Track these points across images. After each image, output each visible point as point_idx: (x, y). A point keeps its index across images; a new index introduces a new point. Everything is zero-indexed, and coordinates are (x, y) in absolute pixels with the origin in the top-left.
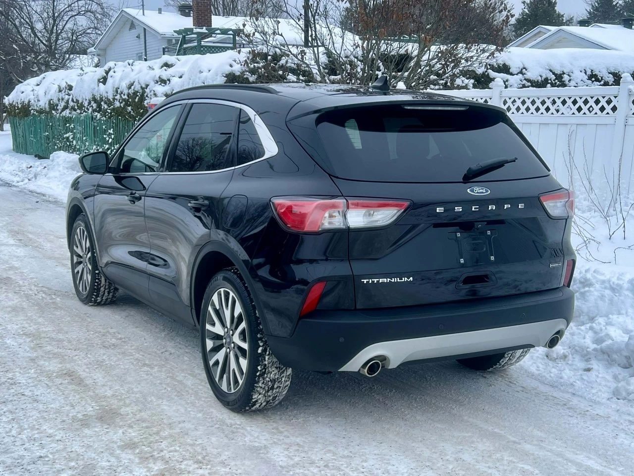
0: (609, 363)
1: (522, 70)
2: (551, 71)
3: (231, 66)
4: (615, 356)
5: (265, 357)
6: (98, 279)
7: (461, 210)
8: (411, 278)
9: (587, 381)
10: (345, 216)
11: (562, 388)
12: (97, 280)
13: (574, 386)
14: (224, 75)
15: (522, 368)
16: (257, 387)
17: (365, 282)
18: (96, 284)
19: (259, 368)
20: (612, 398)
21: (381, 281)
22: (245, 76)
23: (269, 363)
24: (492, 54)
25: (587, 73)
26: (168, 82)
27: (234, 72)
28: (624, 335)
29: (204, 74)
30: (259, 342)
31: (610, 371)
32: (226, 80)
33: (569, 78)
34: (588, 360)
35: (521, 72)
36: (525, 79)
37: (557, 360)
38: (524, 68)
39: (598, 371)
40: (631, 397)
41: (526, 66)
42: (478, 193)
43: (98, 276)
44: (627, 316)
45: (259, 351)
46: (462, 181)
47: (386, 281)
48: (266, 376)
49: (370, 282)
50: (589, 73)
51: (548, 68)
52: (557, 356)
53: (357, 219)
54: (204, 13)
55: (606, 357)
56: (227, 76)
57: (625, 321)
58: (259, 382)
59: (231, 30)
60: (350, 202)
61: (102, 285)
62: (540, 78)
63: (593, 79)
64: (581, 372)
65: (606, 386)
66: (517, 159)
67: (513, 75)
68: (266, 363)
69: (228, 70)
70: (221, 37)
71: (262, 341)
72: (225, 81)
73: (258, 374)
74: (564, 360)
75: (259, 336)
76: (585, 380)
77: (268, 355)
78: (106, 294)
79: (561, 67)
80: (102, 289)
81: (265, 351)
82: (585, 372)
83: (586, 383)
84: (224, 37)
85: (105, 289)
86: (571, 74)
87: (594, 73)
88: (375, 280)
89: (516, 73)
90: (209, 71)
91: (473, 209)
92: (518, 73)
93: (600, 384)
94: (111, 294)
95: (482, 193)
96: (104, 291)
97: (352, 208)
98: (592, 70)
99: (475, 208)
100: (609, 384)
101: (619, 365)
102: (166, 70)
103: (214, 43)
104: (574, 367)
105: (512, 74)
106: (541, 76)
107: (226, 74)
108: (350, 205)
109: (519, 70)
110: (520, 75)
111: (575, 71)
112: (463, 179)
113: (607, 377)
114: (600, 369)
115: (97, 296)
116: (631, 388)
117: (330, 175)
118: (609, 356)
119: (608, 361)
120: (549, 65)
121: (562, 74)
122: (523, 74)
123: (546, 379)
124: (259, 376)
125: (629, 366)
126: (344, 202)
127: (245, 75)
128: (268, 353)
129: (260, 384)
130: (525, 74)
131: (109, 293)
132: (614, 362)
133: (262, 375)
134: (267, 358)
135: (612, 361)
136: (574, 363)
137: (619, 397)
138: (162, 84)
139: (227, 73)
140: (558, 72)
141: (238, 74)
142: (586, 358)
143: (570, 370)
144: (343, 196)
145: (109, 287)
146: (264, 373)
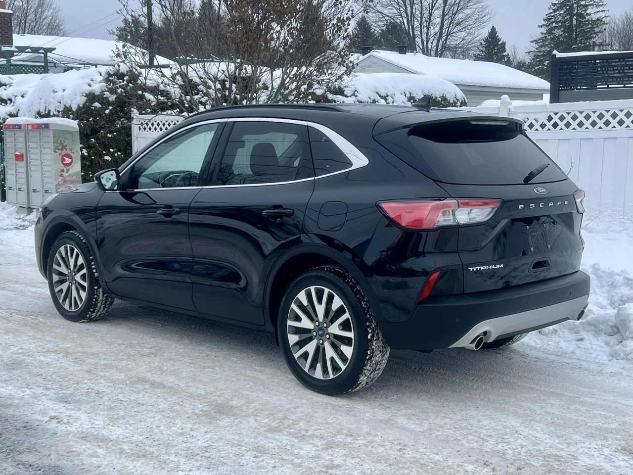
0: (596, 333)
1: (354, 92)
2: (377, 93)
3: (90, 85)
4: (602, 327)
5: (373, 343)
6: (97, 295)
7: (534, 206)
8: (502, 266)
9: (584, 349)
10: (454, 214)
11: (567, 356)
12: (95, 296)
13: (575, 353)
14: (84, 95)
15: (523, 344)
16: (365, 370)
17: (471, 270)
18: (94, 300)
19: (369, 352)
20: (612, 359)
21: (482, 268)
22: (105, 96)
23: (376, 348)
24: (340, 77)
25: (407, 96)
26: (9, 102)
27: (93, 92)
28: (600, 309)
29: (60, 94)
30: (369, 329)
31: (599, 339)
32: (87, 100)
33: (392, 99)
34: (577, 332)
35: (354, 95)
36: (358, 101)
37: (549, 335)
38: (356, 91)
39: (589, 340)
40: (630, 356)
41: (357, 89)
42: (541, 192)
43: (97, 292)
44: (596, 294)
45: (369, 337)
46: (523, 183)
47: (485, 268)
48: (373, 359)
49: (475, 270)
50: (408, 95)
51: (374, 90)
52: (549, 332)
53: (464, 216)
54: (4, 31)
55: (593, 328)
56: (87, 95)
57: (597, 299)
58: (367, 365)
59: (42, 48)
60: (460, 201)
61: (99, 300)
62: (369, 100)
63: (412, 101)
64: (574, 343)
65: (601, 351)
66: (549, 165)
67: (348, 97)
68: (374, 347)
69: (87, 89)
70: (31, 56)
71: (371, 329)
72: (85, 100)
73: (367, 358)
74: (555, 334)
75: (367, 324)
76: (582, 348)
77: (375, 340)
78: (102, 309)
79: (385, 90)
80: (99, 304)
81: (373, 337)
82: (579, 342)
83: (583, 350)
84: (34, 56)
85: (102, 304)
86: (393, 96)
87: (412, 96)
88: (478, 268)
89: (350, 95)
90: (64, 90)
91: (541, 206)
92: (352, 95)
93: (596, 350)
94: (106, 309)
95: (544, 192)
96: (100, 307)
97: (461, 207)
98: (410, 93)
99: (542, 205)
100: (603, 349)
101: (605, 334)
102: (5, 89)
103: (24, 61)
104: (567, 339)
105: (346, 96)
106: (370, 98)
107: (86, 94)
108: (460, 204)
109: (352, 93)
110: (353, 97)
111: (396, 94)
112: (524, 181)
113: (599, 343)
114: (591, 338)
115: (93, 312)
116: (628, 349)
117: (434, 180)
118: (596, 327)
119: (595, 331)
120: (375, 88)
121: (386, 96)
122: (356, 96)
123: (548, 350)
124: (368, 360)
125: (613, 334)
126: (455, 203)
127: (104, 94)
128: (375, 338)
129: (368, 367)
130: (357, 96)
131: (104, 309)
132: (601, 332)
133: (370, 358)
134: (374, 342)
135: (600, 331)
136: (565, 335)
137: (618, 358)
138: (3, 104)
139: (87, 92)
140: (383, 95)
141: (97, 93)
142: (575, 330)
143: (564, 342)
144: (451, 197)
145: (106, 303)
146: (372, 357)
